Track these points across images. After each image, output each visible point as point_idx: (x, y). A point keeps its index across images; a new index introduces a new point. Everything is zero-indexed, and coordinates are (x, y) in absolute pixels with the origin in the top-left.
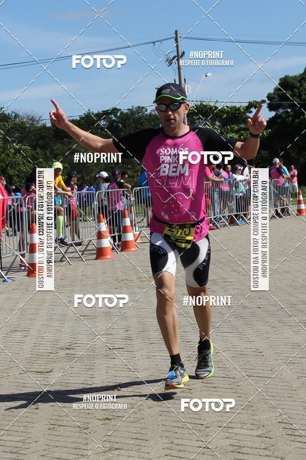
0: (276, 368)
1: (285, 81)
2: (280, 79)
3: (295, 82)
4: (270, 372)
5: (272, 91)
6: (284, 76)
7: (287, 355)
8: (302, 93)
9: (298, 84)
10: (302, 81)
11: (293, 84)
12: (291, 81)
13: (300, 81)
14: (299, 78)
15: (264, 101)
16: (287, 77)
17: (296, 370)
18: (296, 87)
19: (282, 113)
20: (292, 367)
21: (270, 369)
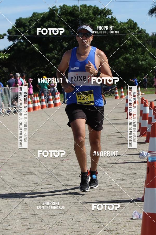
0: (12, 222)
1: (20, 21)
2: (16, 20)
3: (26, 22)
4: (7, 225)
5: (11, 28)
6: (19, 18)
7: (19, 212)
8: (31, 30)
9: (28, 24)
10: (31, 22)
11: (25, 23)
12: (24, 21)
13: (29, 22)
14: (29, 20)
15: (5, 35)
16: (20, 19)
17: (26, 224)
18: (26, 26)
19: (18, 43)
20: (22, 221)
21: (7, 223)
